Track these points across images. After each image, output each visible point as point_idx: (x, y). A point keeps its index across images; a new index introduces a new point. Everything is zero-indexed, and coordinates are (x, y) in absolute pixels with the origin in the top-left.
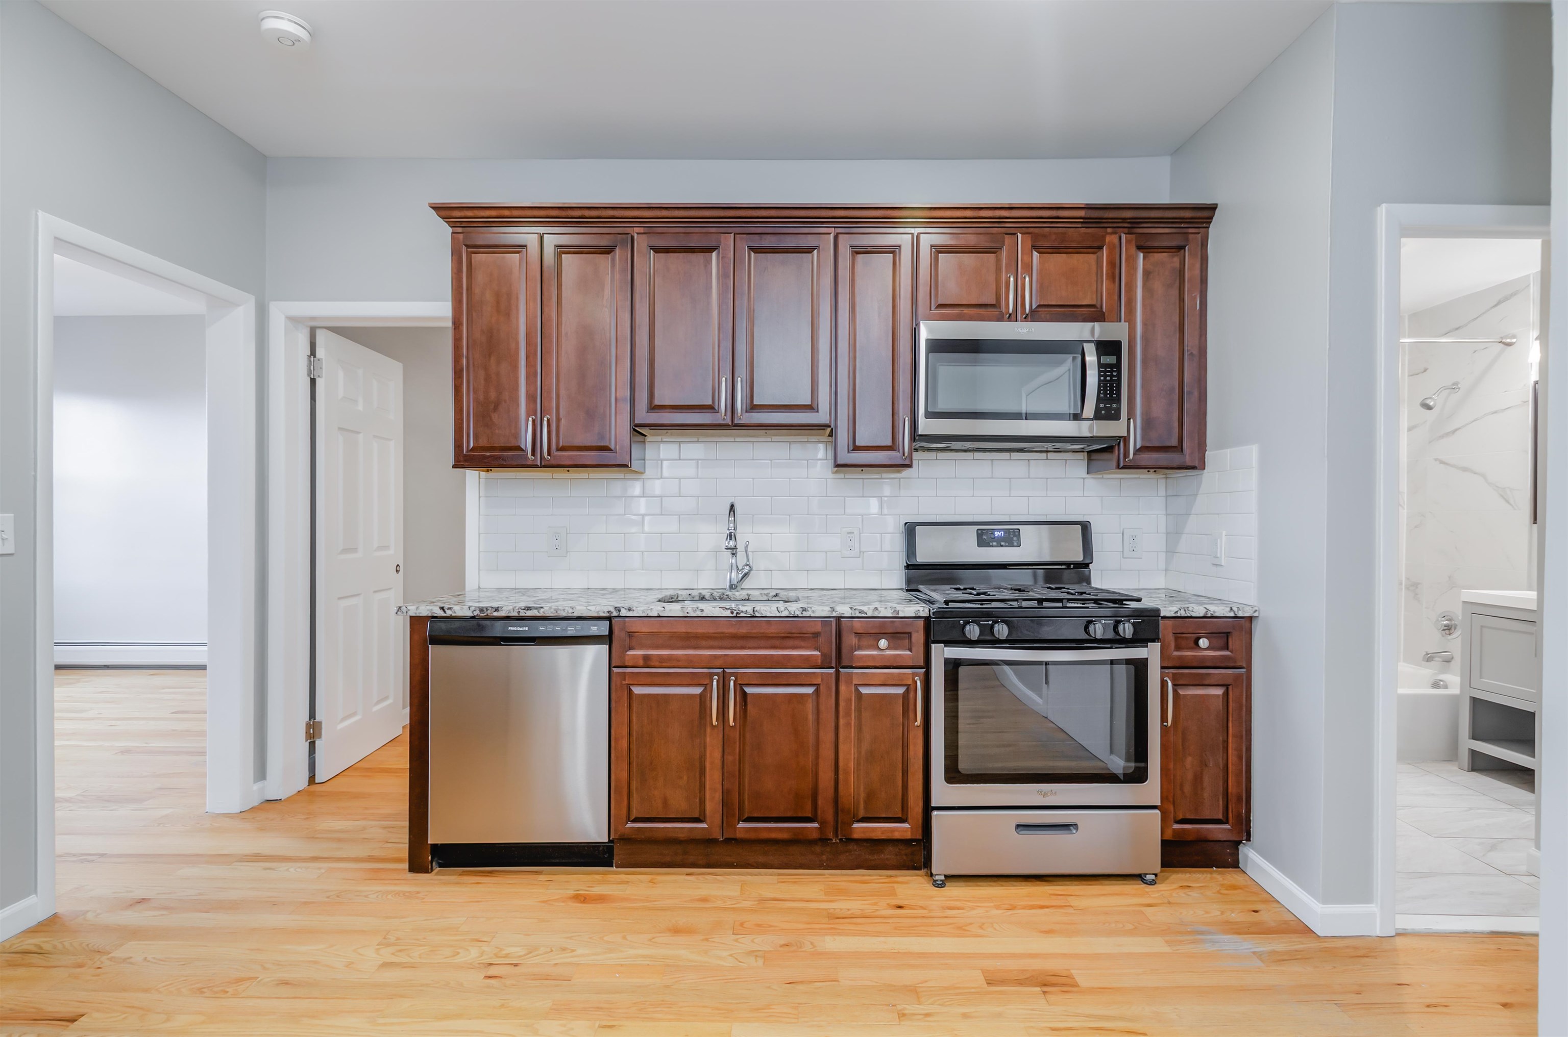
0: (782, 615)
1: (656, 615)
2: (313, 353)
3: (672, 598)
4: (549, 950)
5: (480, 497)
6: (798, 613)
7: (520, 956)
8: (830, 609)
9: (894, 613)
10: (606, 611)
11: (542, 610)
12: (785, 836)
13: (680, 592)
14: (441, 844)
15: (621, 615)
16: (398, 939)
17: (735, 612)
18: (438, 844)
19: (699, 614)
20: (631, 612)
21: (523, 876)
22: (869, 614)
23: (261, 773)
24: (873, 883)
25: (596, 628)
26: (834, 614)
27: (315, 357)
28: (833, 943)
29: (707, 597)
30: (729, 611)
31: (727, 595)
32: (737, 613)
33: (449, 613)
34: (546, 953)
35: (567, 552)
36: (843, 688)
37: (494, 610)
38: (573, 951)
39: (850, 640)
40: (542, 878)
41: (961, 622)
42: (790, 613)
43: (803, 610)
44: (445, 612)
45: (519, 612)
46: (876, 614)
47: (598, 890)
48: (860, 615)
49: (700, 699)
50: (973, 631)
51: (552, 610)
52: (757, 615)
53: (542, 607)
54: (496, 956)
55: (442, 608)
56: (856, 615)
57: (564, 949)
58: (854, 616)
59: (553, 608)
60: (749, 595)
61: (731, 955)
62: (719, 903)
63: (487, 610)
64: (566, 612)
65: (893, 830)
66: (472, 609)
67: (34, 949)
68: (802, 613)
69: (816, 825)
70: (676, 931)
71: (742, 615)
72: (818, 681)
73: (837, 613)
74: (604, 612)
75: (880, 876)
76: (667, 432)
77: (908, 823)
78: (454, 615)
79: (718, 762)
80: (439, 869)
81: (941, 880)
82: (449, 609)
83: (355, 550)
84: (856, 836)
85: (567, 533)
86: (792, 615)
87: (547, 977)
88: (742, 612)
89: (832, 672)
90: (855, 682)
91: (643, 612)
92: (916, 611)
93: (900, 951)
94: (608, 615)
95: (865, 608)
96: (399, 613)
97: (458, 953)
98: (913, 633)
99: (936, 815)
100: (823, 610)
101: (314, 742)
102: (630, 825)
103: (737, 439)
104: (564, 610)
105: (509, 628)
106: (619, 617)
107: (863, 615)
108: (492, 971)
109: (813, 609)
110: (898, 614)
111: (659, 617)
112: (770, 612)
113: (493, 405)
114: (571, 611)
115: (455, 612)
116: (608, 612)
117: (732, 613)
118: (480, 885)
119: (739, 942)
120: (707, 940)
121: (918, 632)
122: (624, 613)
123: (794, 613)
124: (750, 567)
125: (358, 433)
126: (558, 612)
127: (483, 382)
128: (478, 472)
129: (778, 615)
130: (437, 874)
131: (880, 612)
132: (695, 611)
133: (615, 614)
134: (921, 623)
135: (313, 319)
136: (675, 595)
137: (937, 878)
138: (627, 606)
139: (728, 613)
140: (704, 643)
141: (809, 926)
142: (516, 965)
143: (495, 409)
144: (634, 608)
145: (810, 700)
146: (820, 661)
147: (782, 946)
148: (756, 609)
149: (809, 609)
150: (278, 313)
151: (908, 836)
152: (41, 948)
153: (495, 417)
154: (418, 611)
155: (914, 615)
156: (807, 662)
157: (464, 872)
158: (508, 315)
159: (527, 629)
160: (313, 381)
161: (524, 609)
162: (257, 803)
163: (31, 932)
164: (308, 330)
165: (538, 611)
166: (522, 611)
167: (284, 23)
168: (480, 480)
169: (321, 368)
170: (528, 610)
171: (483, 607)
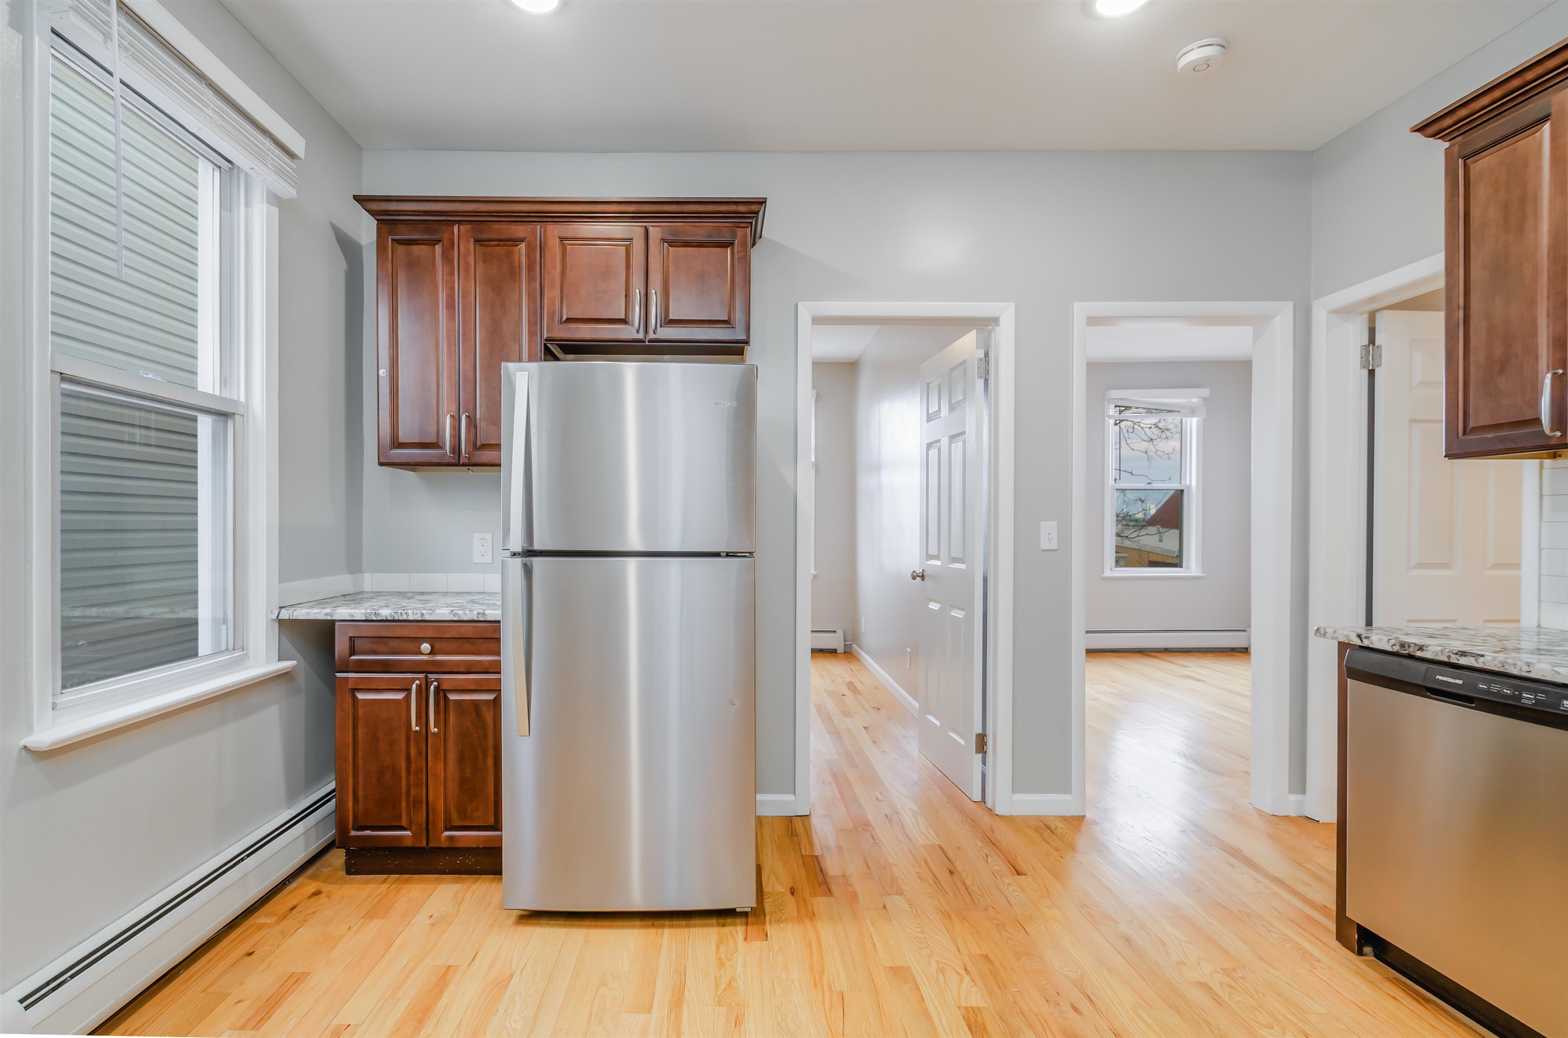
2: (1372, 340)
5: (1541, 496)
11: (1481, 659)
23: (1300, 785)
27: (1374, 345)
33: (1366, 643)
37: (1417, 648)
44: (1362, 641)
45: (1449, 658)
51: (1496, 662)
53: (1483, 656)
55: (1359, 636)
59: (1500, 659)
63: (1409, 647)
64: (1518, 668)
66: (1392, 642)
78: (1372, 646)
80: (1372, 958)
82: (1367, 638)
83: (1446, 566)
96: (1317, 634)
104: (1515, 665)
105: (1437, 677)
113: (1499, 364)
114: (1525, 668)
115: (1372, 643)
118: (1393, 1001)
126: (1504, 667)
130: (1367, 963)
135: (1371, 303)
143: (1502, 369)
150: (1320, 308)
157: (1396, 979)
158: (1521, 229)
159: (1460, 682)
160: (1372, 373)
161: (1457, 654)
162: (1293, 814)
163: (1065, 819)
164: (1366, 317)
165: (1476, 661)
166: (1453, 656)
167: (1195, 54)
168: (1544, 471)
169: (1380, 356)
170: (1461, 655)
171: (1405, 642)
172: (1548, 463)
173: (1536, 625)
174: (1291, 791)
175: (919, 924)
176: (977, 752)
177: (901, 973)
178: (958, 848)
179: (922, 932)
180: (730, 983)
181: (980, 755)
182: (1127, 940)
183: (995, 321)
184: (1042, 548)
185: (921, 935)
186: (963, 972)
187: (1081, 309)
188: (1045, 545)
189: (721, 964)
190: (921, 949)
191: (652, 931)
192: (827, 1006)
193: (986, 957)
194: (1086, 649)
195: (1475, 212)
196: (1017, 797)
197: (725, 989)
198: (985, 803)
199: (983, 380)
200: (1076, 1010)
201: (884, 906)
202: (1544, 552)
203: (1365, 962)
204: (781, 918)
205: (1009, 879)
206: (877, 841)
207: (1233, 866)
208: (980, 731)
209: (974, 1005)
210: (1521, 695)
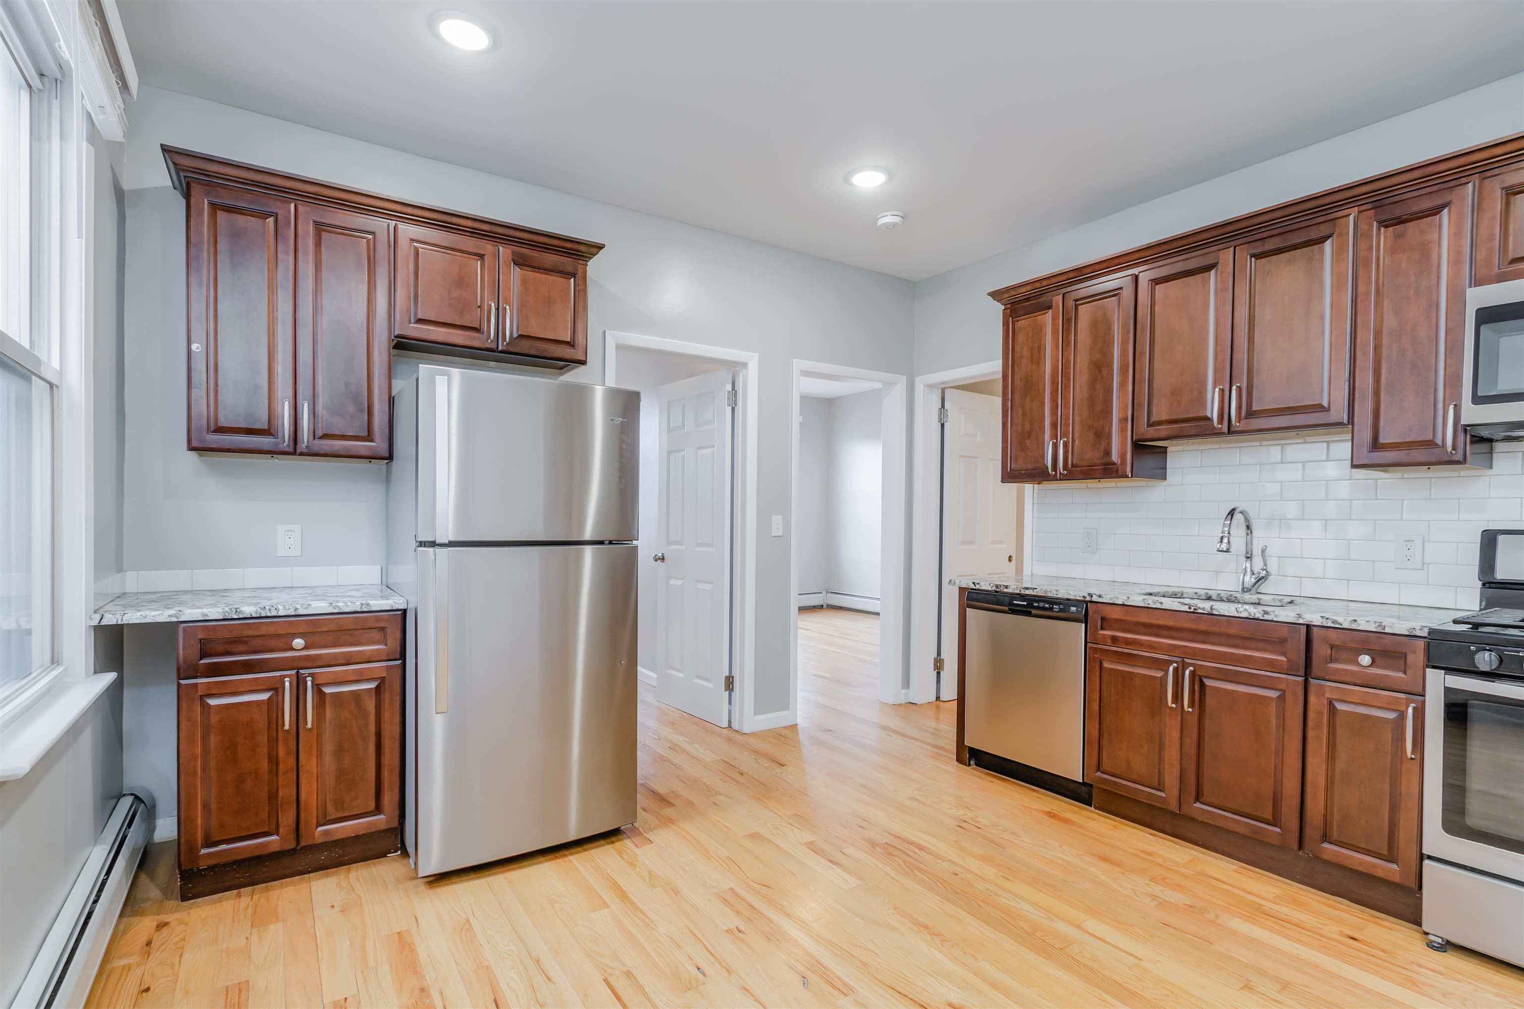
0: (1241, 616)
1: (1121, 603)
2: (943, 406)
3: (1175, 595)
4: (1005, 830)
5: (1033, 504)
6: (1259, 615)
7: (985, 825)
8: (1297, 616)
9: (1379, 628)
10: (1081, 595)
11: (1036, 590)
12: (1241, 830)
13: (1185, 590)
14: (977, 749)
15: (1093, 600)
16: (927, 790)
17: (1193, 608)
18: (975, 749)
19: (1158, 606)
20: (1101, 598)
21: (1022, 789)
22: (1345, 626)
23: (906, 684)
24: (1346, 912)
25: (1075, 608)
26: (1301, 621)
27: (944, 409)
28: (1237, 924)
29: (1214, 597)
30: (1187, 606)
31: (1235, 597)
32: (1195, 609)
33: (978, 587)
34: (1004, 831)
35: (1097, 549)
36: (1312, 699)
37: (1004, 587)
38: (1019, 837)
39: (1320, 650)
40: (1035, 794)
41: (1472, 648)
42: (1250, 615)
43: (1265, 614)
44: (975, 586)
45: (1020, 591)
46: (1354, 626)
47: (1067, 815)
48: (1333, 625)
49: (1161, 682)
50: (1486, 660)
51: (1043, 591)
52: (1215, 612)
53: (1036, 589)
54: (972, 819)
55: (974, 583)
56: (1329, 625)
57: (1014, 834)
58: (1325, 625)
59: (1044, 589)
60: (1260, 600)
61: (1133, 889)
62: (1159, 861)
63: (1000, 587)
64: (1052, 593)
65: (1374, 866)
66: (992, 585)
67: (783, 735)
68: (1263, 616)
69: (1278, 830)
70: (1104, 859)
71: (1199, 611)
72: (1283, 687)
73: (1304, 620)
74: (1080, 597)
75: (1362, 912)
76: (1188, 442)
77: (1397, 865)
78: (980, 588)
79: (1177, 742)
80: (975, 766)
81: (1439, 944)
82: (978, 584)
83: (973, 543)
84: (1325, 856)
85: (1097, 534)
86: (1252, 617)
87: (991, 841)
88: (1200, 608)
89: (1300, 680)
90: (1328, 695)
91: (1111, 599)
92: (1410, 629)
93: (1307, 960)
94: (1083, 599)
95: (1340, 619)
97: (952, 809)
98: (1408, 653)
99: (1427, 864)
100: (1287, 616)
101: (940, 672)
102: (1099, 774)
103: (1264, 443)
104: (1051, 592)
105: (1014, 602)
106: (1091, 602)
107: (1337, 626)
108: (964, 825)
109: (1276, 613)
110: (1384, 629)
111: (1124, 605)
112: (1228, 611)
113: (1027, 433)
114: (1055, 593)
115: (981, 587)
116: (1083, 597)
117: (1190, 608)
118: (992, 783)
119: (1149, 887)
120: (1123, 874)
121: (1415, 653)
122: (1095, 599)
123: (1255, 615)
124: (1267, 572)
125: (977, 458)
126: (1047, 593)
127: (1021, 417)
128: (1032, 485)
129: (1237, 615)
130: (973, 769)
131: (1360, 625)
132: (1155, 603)
133: (1088, 599)
134: (1421, 644)
135: (943, 383)
136: (1179, 592)
137: (1431, 937)
138: (1098, 593)
139: (1186, 608)
140: (1165, 632)
141: (1228, 906)
142: (979, 828)
143: (1029, 437)
144: (1103, 596)
145: (1274, 704)
146: (1285, 667)
147: (1185, 904)
148: (1213, 607)
149: (1271, 613)
150: (920, 383)
151: (1397, 879)
152: (786, 735)
153: (1028, 443)
154: (960, 584)
155: (1407, 633)
156: (1270, 665)
157: (988, 773)
158: (1038, 363)
159: (1025, 603)
160: (943, 425)
161: (1024, 589)
162: (903, 702)
163: (786, 728)
164: (941, 390)
165: (1033, 591)
166: (1022, 590)
167: (888, 218)
168: (1034, 491)
169: (947, 416)
170: (1026, 589)
171: (998, 585)
172: (1036, 486)
173: (1031, 573)
174: (903, 688)
175: (744, 808)
176: (726, 690)
177: (755, 837)
178: (734, 758)
179: (750, 812)
180: (650, 874)
181: (727, 692)
182: (864, 786)
183: (744, 365)
184: (773, 535)
185: (751, 814)
186: (790, 826)
187: (798, 364)
188: (775, 533)
189: (633, 865)
190: (756, 821)
191: (560, 861)
192: (726, 867)
193: (797, 815)
194: (799, 607)
195: (1018, 349)
196: (758, 718)
197: (650, 879)
198: (731, 727)
199: (731, 408)
200: (862, 827)
201: (715, 803)
202: (1034, 534)
203: (972, 769)
204: (650, 827)
205: (778, 770)
206: (677, 766)
207: (890, 736)
208: (728, 675)
209: (809, 841)
210: (1053, 606)
